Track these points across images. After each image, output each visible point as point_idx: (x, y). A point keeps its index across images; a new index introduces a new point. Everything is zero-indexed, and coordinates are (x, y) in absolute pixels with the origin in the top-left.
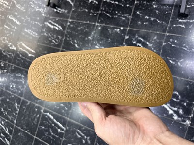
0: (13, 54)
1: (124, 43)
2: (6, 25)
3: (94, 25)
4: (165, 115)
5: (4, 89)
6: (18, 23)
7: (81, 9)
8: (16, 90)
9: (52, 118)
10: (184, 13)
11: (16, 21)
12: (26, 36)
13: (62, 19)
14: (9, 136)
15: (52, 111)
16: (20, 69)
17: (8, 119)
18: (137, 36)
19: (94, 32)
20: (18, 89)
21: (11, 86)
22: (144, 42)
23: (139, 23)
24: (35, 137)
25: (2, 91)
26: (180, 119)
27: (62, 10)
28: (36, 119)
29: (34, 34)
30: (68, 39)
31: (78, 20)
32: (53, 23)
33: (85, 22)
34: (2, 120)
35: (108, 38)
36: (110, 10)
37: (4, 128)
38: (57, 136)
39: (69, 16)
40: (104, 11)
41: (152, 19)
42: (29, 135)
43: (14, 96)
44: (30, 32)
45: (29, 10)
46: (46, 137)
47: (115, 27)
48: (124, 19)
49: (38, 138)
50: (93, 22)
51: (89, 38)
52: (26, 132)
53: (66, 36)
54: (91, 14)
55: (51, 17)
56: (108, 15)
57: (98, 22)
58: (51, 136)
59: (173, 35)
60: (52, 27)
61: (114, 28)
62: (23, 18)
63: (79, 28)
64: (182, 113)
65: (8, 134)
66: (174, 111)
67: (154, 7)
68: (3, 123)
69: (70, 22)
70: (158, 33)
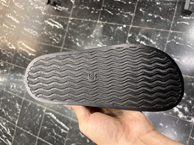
0: (13, 53)
1: (127, 41)
2: (5, 24)
3: (96, 23)
4: (170, 113)
5: (4, 90)
6: (17, 22)
7: (82, 7)
8: (17, 91)
9: (55, 118)
10: (189, 10)
11: (15, 20)
12: (26, 35)
13: (62, 17)
14: (10, 137)
15: (54, 111)
16: (21, 69)
17: (9, 119)
18: (140, 34)
19: (96, 30)
20: (19, 89)
21: (12, 86)
22: (147, 40)
23: (143, 20)
24: (38, 138)
25: (3, 91)
26: (185, 117)
27: (62, 8)
28: (38, 120)
29: (35, 33)
30: (69, 37)
31: (79, 18)
32: (53, 21)
33: (86, 20)
34: (3, 121)
35: (110, 36)
36: (112, 7)
37: (6, 129)
38: (60, 136)
39: (70, 14)
40: (106, 8)
41: (156, 16)
42: (32, 136)
43: (15, 96)
44: (30, 31)
45: (28, 8)
46: (49, 137)
47: (118, 24)
48: (126, 16)
49: (41, 139)
50: (95, 19)
51: (91, 36)
52: (28, 132)
53: (67, 34)
54: (92, 12)
55: (51, 16)
56: (110, 12)
57: (100, 20)
58: (54, 137)
59: (177, 32)
60: (53, 25)
61: (116, 26)
62: (22, 17)
63: (80, 26)
64: (187, 111)
65: (10, 135)
66: (179, 109)
67: (158, 3)
68: (4, 124)
69: (71, 20)
70: (162, 30)
